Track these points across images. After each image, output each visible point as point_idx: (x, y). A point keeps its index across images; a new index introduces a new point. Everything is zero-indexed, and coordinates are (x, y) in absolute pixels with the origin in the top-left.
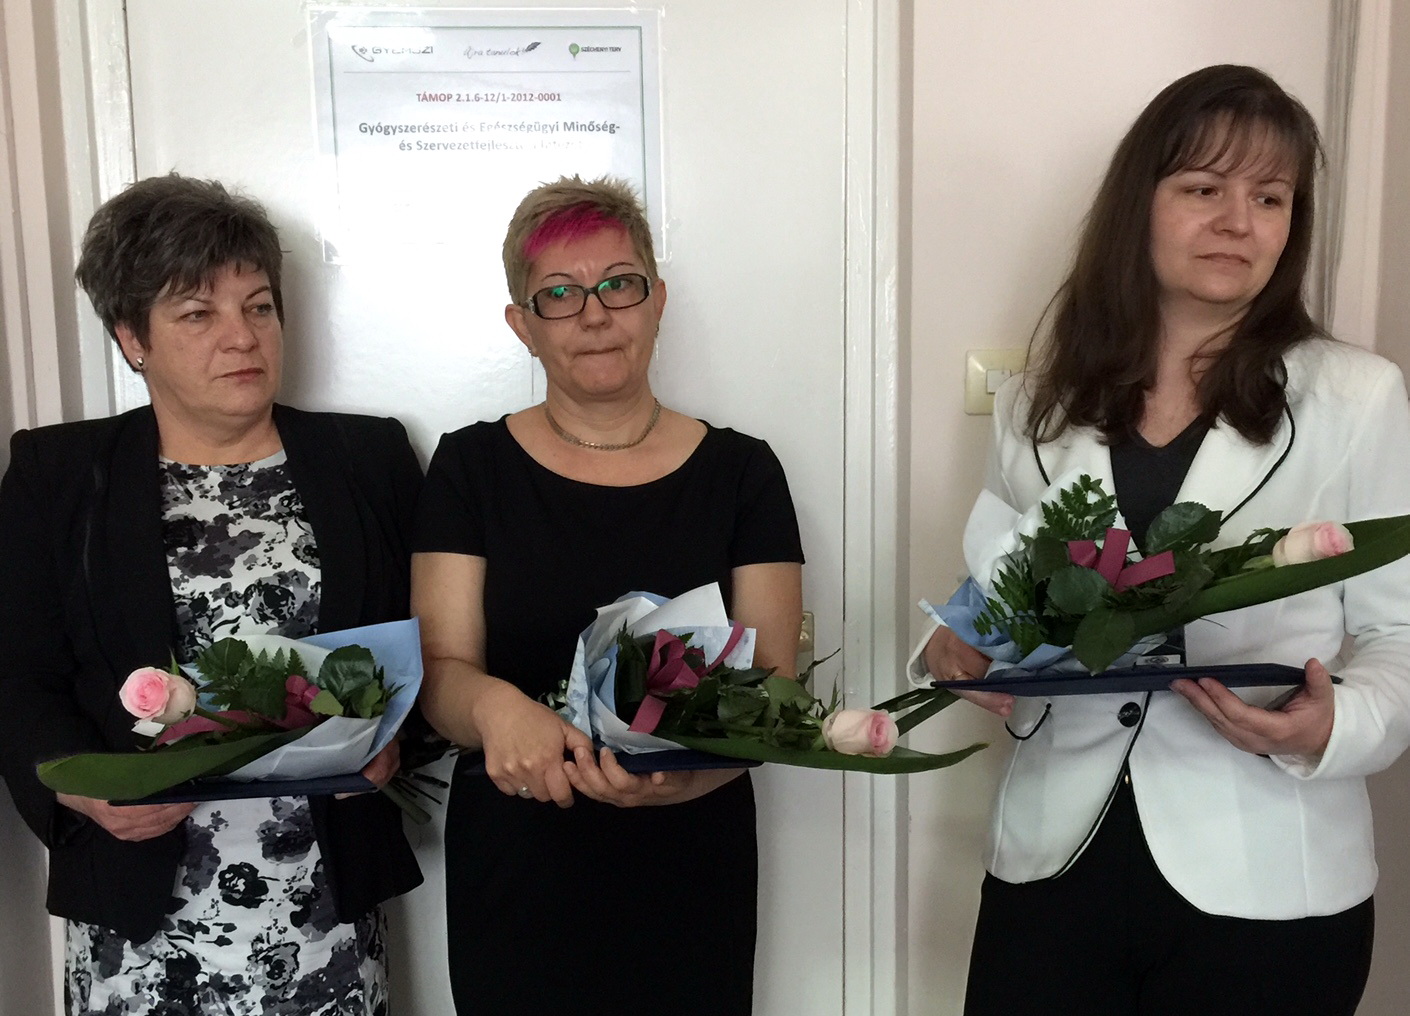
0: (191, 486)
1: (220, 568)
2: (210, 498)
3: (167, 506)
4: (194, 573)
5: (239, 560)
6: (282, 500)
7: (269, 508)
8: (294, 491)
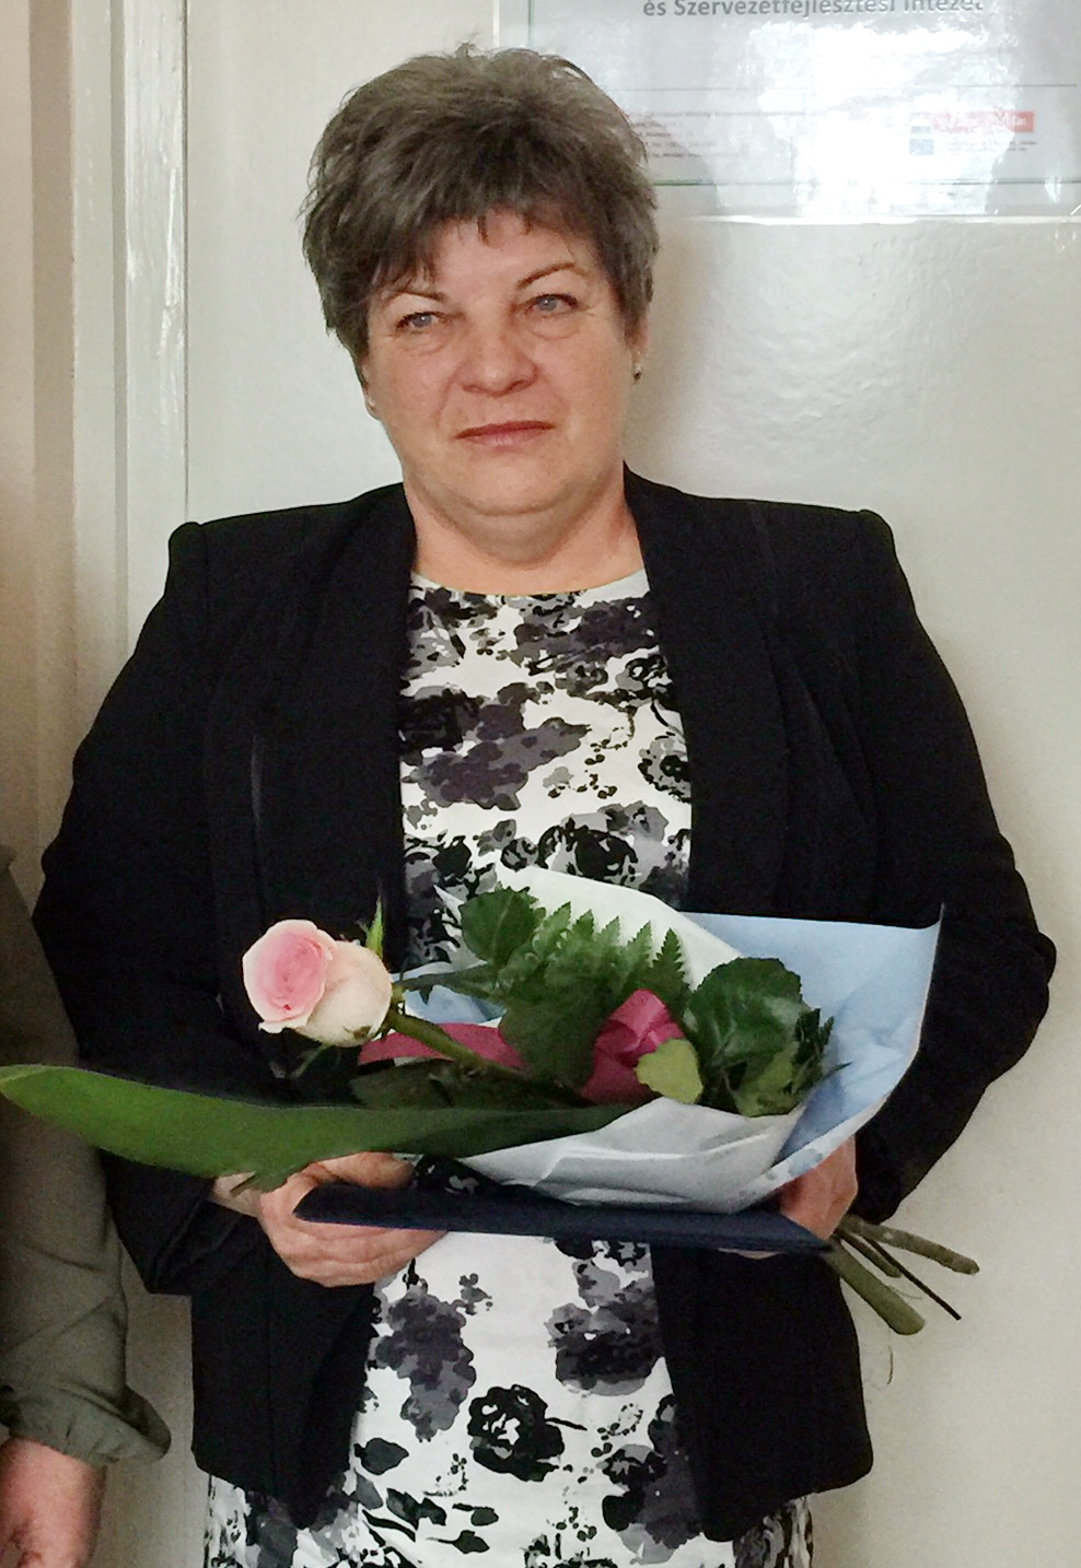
0: (465, 630)
1: (499, 790)
2: (495, 654)
3: (416, 670)
4: (450, 798)
5: (538, 776)
6: (631, 665)
7: (605, 678)
8: (656, 650)
